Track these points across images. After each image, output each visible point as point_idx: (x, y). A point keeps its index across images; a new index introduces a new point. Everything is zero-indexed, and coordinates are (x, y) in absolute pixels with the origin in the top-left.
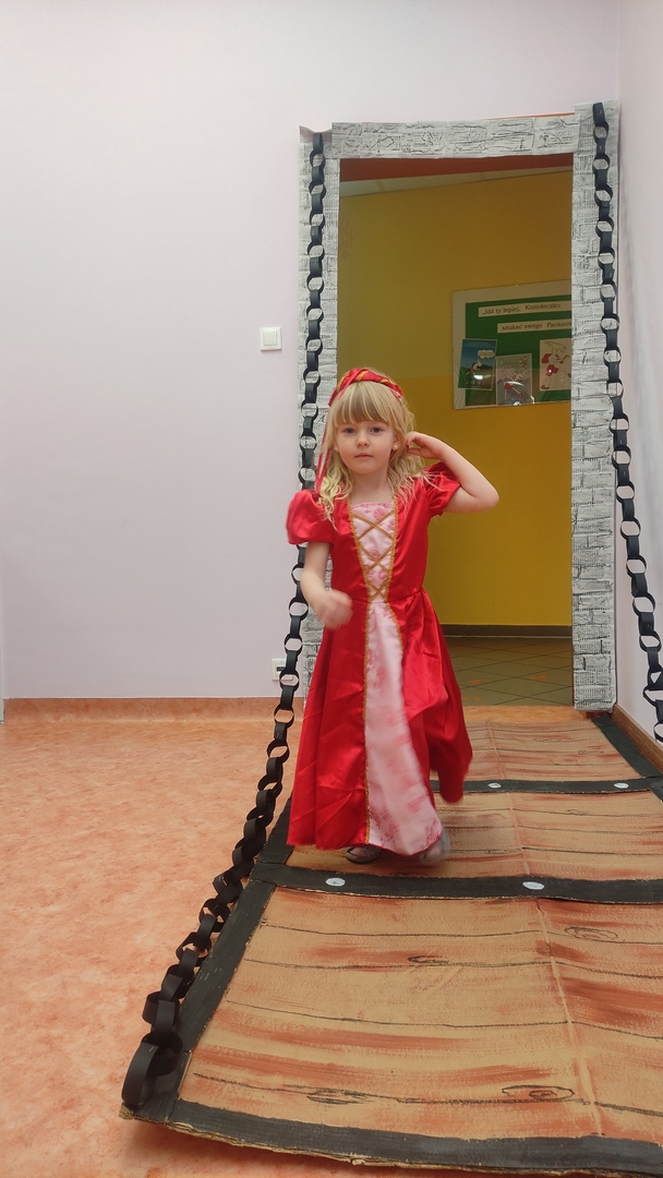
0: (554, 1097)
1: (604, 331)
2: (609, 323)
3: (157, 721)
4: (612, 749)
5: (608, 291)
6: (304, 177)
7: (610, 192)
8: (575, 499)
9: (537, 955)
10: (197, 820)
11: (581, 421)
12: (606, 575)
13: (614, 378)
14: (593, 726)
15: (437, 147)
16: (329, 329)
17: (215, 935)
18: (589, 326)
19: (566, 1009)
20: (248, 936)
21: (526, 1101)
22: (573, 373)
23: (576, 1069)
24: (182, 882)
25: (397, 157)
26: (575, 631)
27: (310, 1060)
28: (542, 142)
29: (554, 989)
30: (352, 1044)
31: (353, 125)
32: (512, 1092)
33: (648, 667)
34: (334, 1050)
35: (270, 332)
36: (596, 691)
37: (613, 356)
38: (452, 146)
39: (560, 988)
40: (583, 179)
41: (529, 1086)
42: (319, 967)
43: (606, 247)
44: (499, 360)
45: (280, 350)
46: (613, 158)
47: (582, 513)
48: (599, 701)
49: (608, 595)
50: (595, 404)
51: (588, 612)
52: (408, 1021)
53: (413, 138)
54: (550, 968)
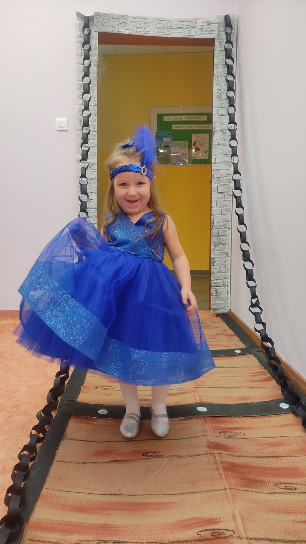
0: (224, 536)
1: (230, 130)
2: (232, 126)
3: (4, 322)
4: (231, 332)
5: (231, 110)
6: (79, 40)
7: (233, 61)
8: (213, 212)
9: (207, 449)
10: (27, 379)
11: (217, 174)
12: (227, 249)
13: (234, 154)
14: (221, 320)
15: (148, 30)
16: (93, 121)
17: (39, 445)
18: (221, 128)
19: (225, 481)
20: (57, 446)
21: (210, 539)
22: (213, 150)
23: (234, 517)
24: (19, 417)
25: (128, 33)
26: (212, 276)
27: (93, 522)
28: (200, 32)
29: (218, 469)
30: (116, 510)
31: (105, 14)
32: (202, 534)
33: (251, 296)
34: (106, 514)
35: (62, 121)
36: (221, 304)
37: (233, 143)
38: (156, 30)
39: (221, 468)
40: (220, 53)
41: (211, 530)
42: (96, 463)
43: (231, 88)
44: (173, 143)
45: (67, 131)
46: (234, 43)
47: (216, 219)
48: (223, 308)
49: (228, 259)
50: (223, 166)
51: (218, 267)
53: (136, 24)
54: (215, 457)
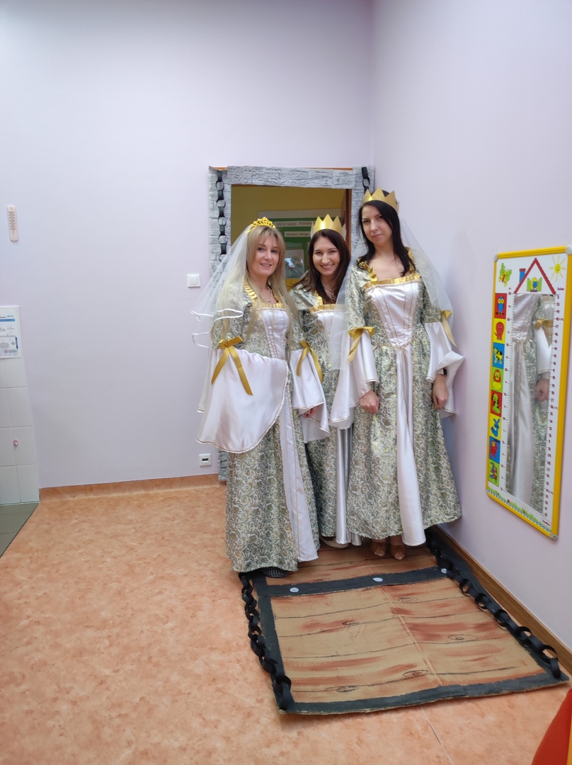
0: (422, 674)
6: (211, 193)
9: (393, 614)
15: (283, 181)
19: (413, 637)
20: (272, 625)
21: (413, 677)
23: (425, 662)
25: (261, 184)
27: (328, 676)
28: (336, 182)
30: (341, 666)
31: (239, 167)
32: (406, 675)
34: (335, 670)
35: (194, 277)
39: (407, 628)
40: (357, 204)
41: (412, 671)
42: (309, 634)
45: (199, 287)
52: (356, 652)
53: (270, 175)
54: (400, 619)
